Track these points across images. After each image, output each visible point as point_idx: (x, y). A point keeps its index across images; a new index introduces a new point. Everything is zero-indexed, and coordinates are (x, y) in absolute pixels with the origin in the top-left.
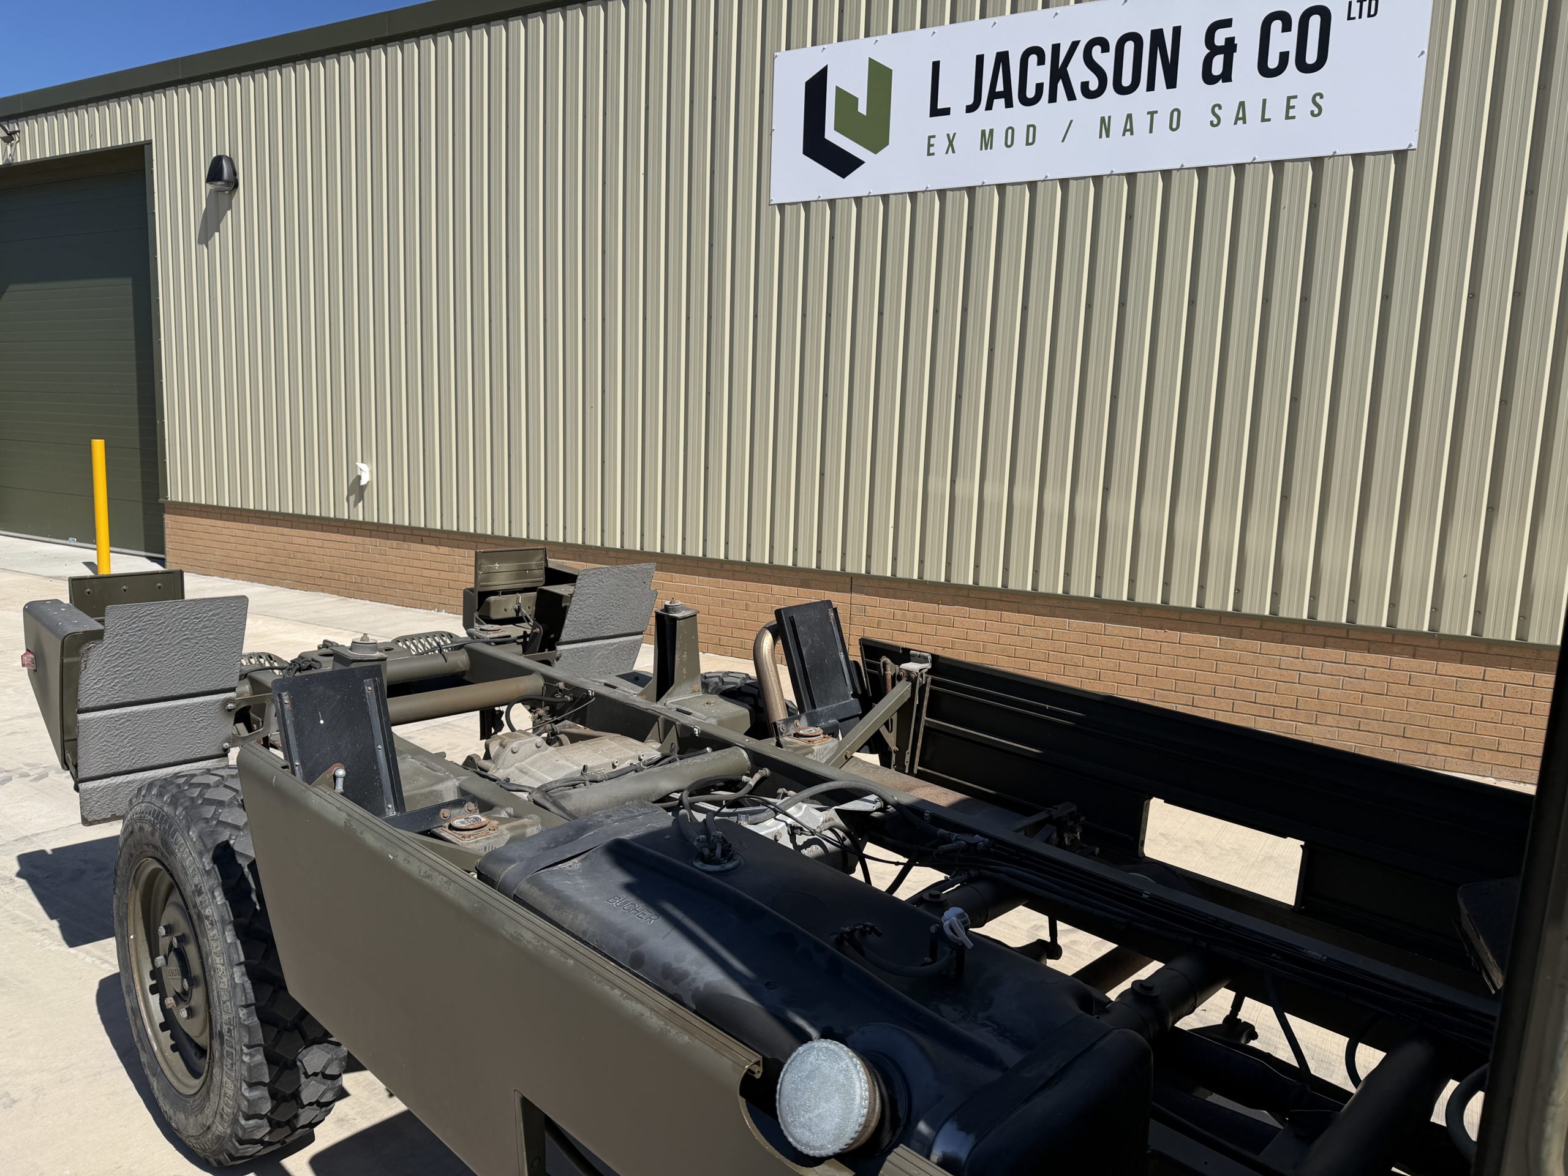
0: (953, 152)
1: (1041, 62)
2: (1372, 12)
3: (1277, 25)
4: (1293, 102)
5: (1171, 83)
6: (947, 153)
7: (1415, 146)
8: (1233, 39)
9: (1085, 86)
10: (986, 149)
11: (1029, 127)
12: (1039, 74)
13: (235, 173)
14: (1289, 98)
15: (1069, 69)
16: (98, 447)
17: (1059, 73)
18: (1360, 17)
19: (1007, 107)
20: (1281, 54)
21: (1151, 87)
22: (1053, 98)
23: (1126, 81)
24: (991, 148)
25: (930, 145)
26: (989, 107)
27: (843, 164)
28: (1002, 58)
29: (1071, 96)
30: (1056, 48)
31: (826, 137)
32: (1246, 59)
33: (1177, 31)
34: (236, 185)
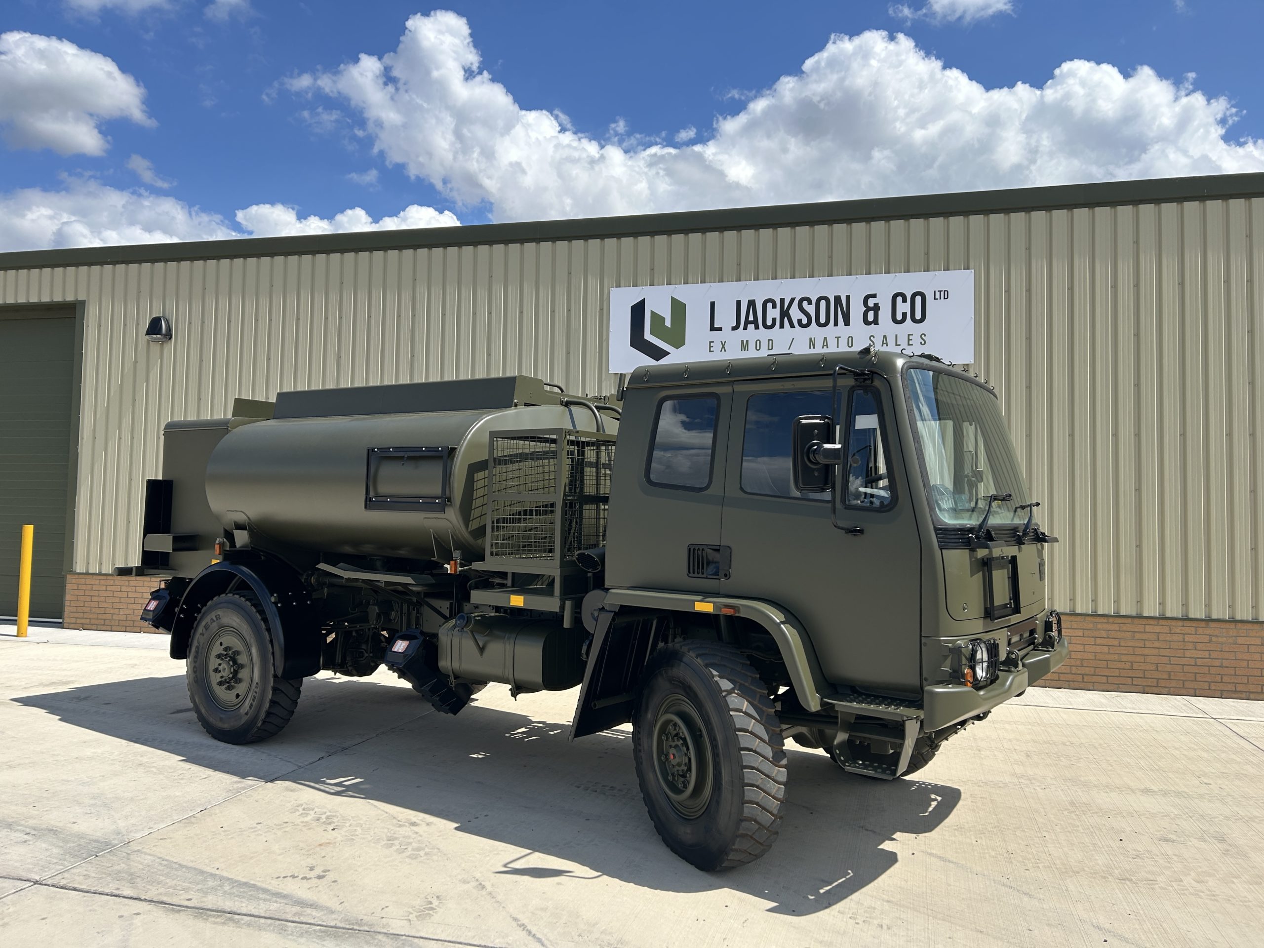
0: (725, 351)
1: (774, 307)
2: (946, 297)
3: (899, 299)
4: (911, 337)
5: (847, 323)
6: (721, 351)
7: (972, 362)
8: (878, 303)
9: (800, 321)
10: (745, 350)
11: (769, 340)
12: (773, 313)
13: (169, 329)
14: (909, 335)
15: (790, 312)
16: (29, 531)
17: (785, 314)
18: (940, 299)
19: (755, 329)
20: (903, 313)
21: (836, 324)
22: (782, 326)
23: (823, 320)
24: (748, 350)
25: (710, 347)
26: (745, 328)
27: (658, 354)
28: (752, 303)
29: (792, 326)
30: (782, 301)
31: (645, 338)
32: (885, 313)
33: (848, 297)
34: (171, 338)
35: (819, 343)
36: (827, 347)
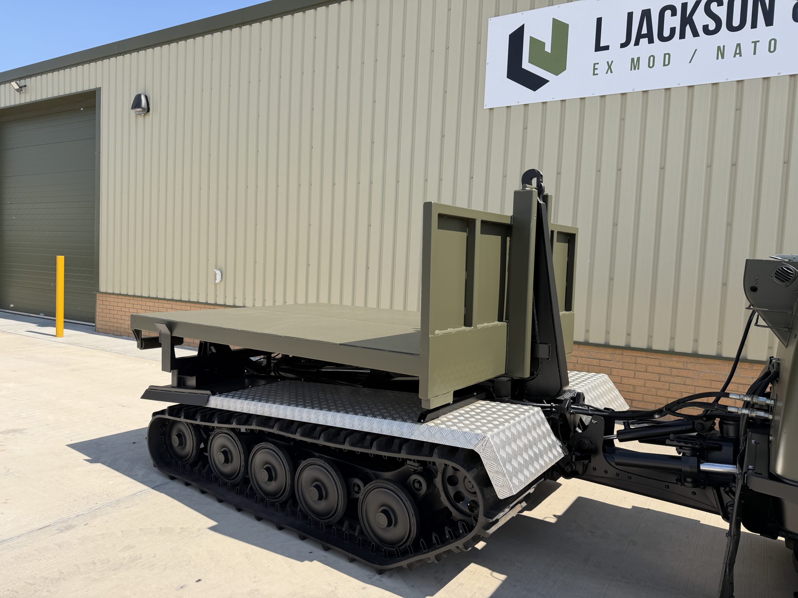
0: (611, 72)
1: (674, 14)
5: (769, 22)
6: (607, 73)
9: (706, 28)
10: (635, 69)
11: (665, 55)
12: (673, 22)
13: (148, 104)
15: (693, 17)
16: (61, 260)
17: (687, 20)
19: (649, 43)
22: (682, 36)
23: (736, 22)
24: (638, 69)
25: (595, 69)
26: (637, 43)
27: (535, 83)
28: (646, 14)
29: (695, 34)
30: (684, 6)
31: (523, 67)
34: (148, 110)
35: (730, 51)
36: (741, 56)
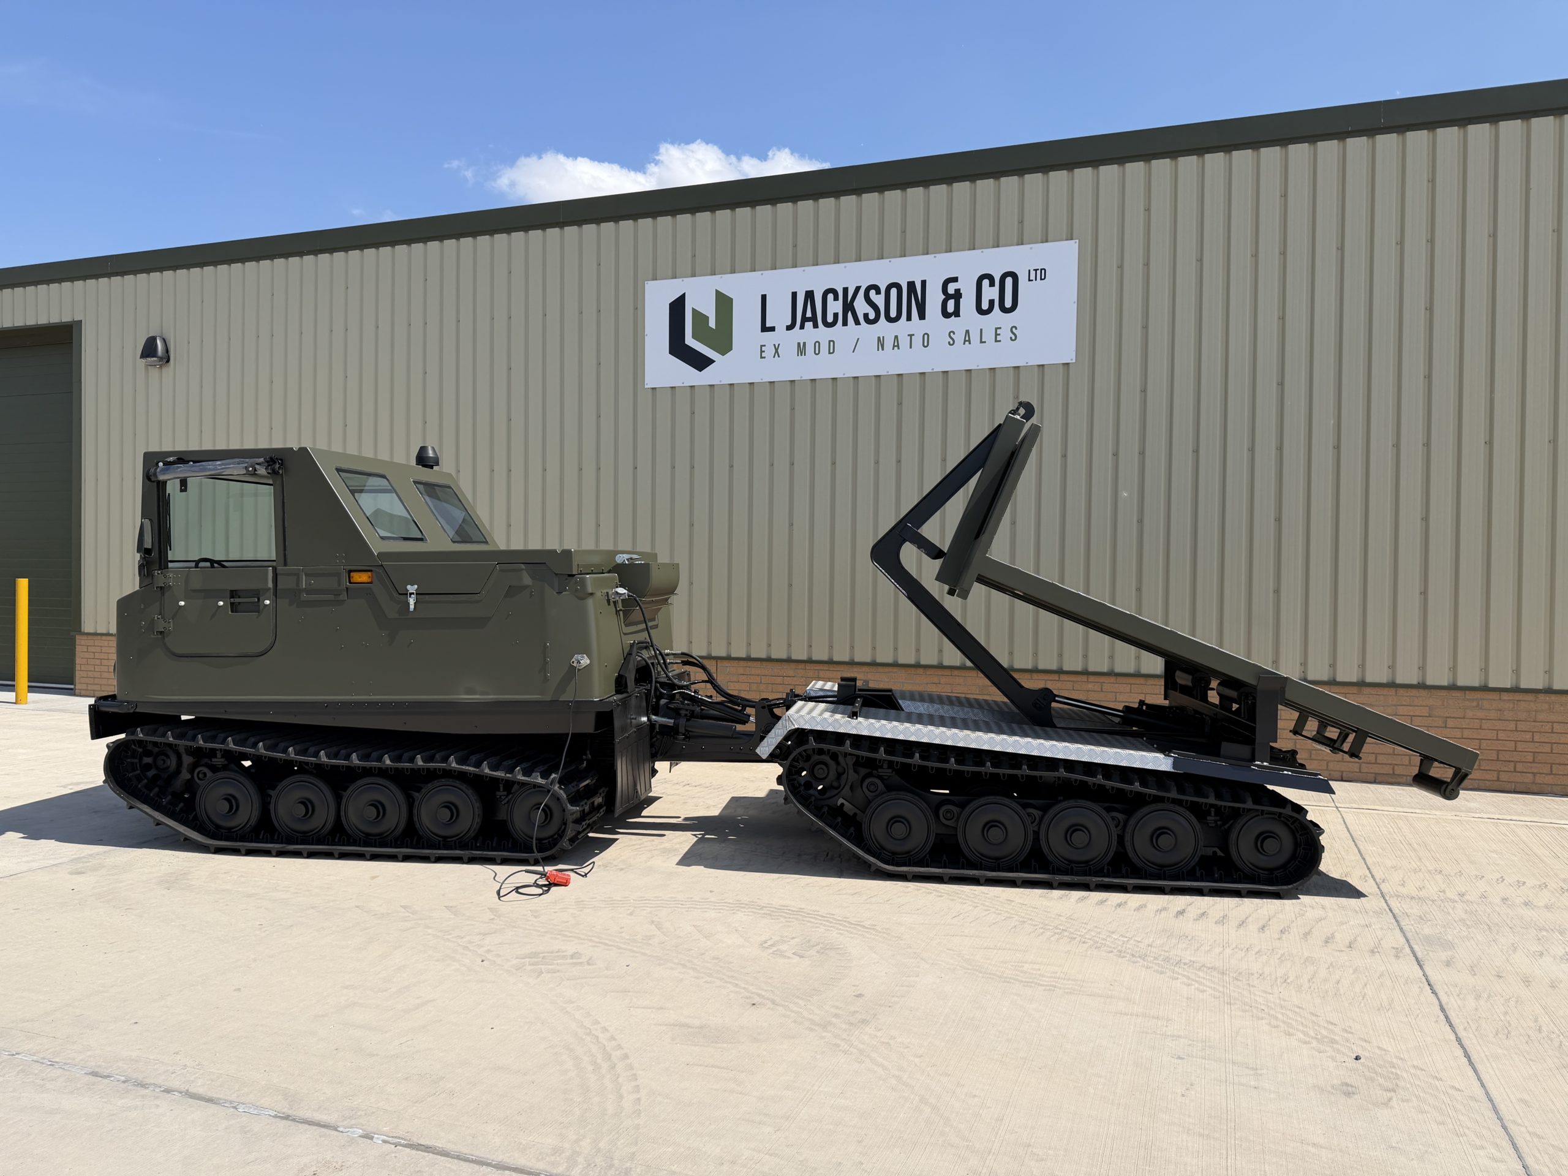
0: (779, 356)
1: (836, 298)
2: (1043, 277)
3: (986, 282)
5: (922, 316)
6: (774, 357)
7: (1074, 361)
8: (959, 290)
9: (866, 316)
10: (801, 355)
11: (830, 341)
12: (835, 307)
13: (166, 351)
14: (996, 329)
15: (855, 304)
16: (23, 585)
17: (848, 307)
18: (1036, 280)
19: (814, 327)
20: (990, 301)
21: (909, 318)
22: (845, 323)
23: (893, 314)
24: (805, 355)
25: (762, 352)
26: (802, 327)
27: (699, 362)
28: (810, 295)
29: (857, 322)
30: (846, 290)
31: (686, 342)
32: (968, 303)
33: (924, 283)
34: (169, 361)
35: (889, 343)
36: (899, 348)
